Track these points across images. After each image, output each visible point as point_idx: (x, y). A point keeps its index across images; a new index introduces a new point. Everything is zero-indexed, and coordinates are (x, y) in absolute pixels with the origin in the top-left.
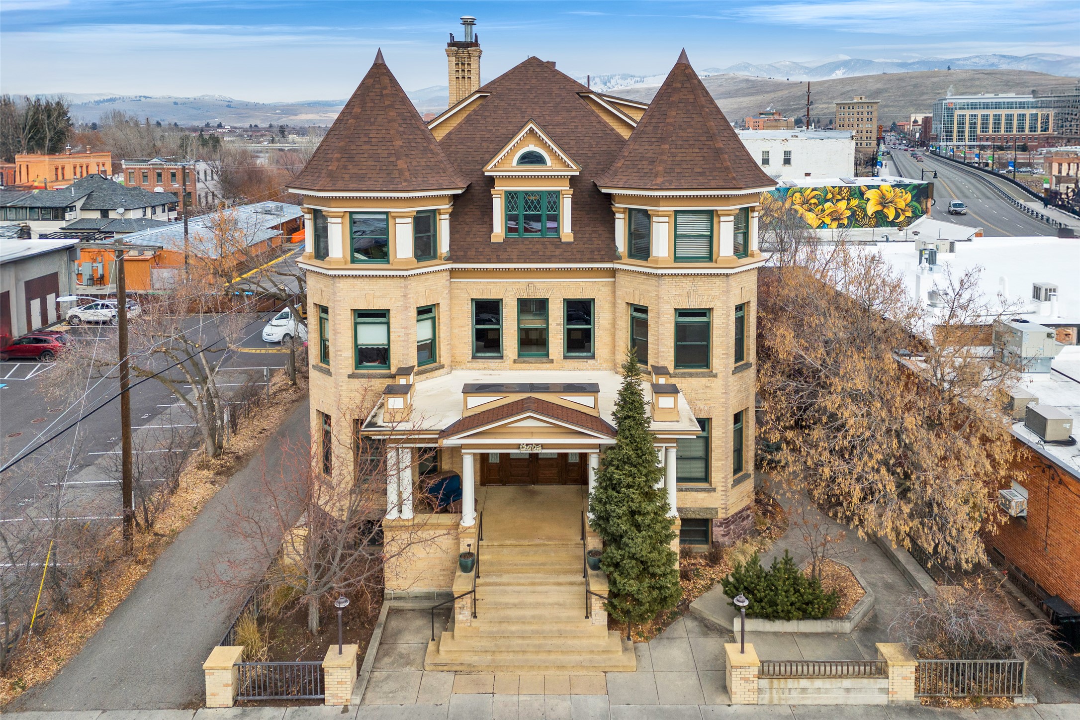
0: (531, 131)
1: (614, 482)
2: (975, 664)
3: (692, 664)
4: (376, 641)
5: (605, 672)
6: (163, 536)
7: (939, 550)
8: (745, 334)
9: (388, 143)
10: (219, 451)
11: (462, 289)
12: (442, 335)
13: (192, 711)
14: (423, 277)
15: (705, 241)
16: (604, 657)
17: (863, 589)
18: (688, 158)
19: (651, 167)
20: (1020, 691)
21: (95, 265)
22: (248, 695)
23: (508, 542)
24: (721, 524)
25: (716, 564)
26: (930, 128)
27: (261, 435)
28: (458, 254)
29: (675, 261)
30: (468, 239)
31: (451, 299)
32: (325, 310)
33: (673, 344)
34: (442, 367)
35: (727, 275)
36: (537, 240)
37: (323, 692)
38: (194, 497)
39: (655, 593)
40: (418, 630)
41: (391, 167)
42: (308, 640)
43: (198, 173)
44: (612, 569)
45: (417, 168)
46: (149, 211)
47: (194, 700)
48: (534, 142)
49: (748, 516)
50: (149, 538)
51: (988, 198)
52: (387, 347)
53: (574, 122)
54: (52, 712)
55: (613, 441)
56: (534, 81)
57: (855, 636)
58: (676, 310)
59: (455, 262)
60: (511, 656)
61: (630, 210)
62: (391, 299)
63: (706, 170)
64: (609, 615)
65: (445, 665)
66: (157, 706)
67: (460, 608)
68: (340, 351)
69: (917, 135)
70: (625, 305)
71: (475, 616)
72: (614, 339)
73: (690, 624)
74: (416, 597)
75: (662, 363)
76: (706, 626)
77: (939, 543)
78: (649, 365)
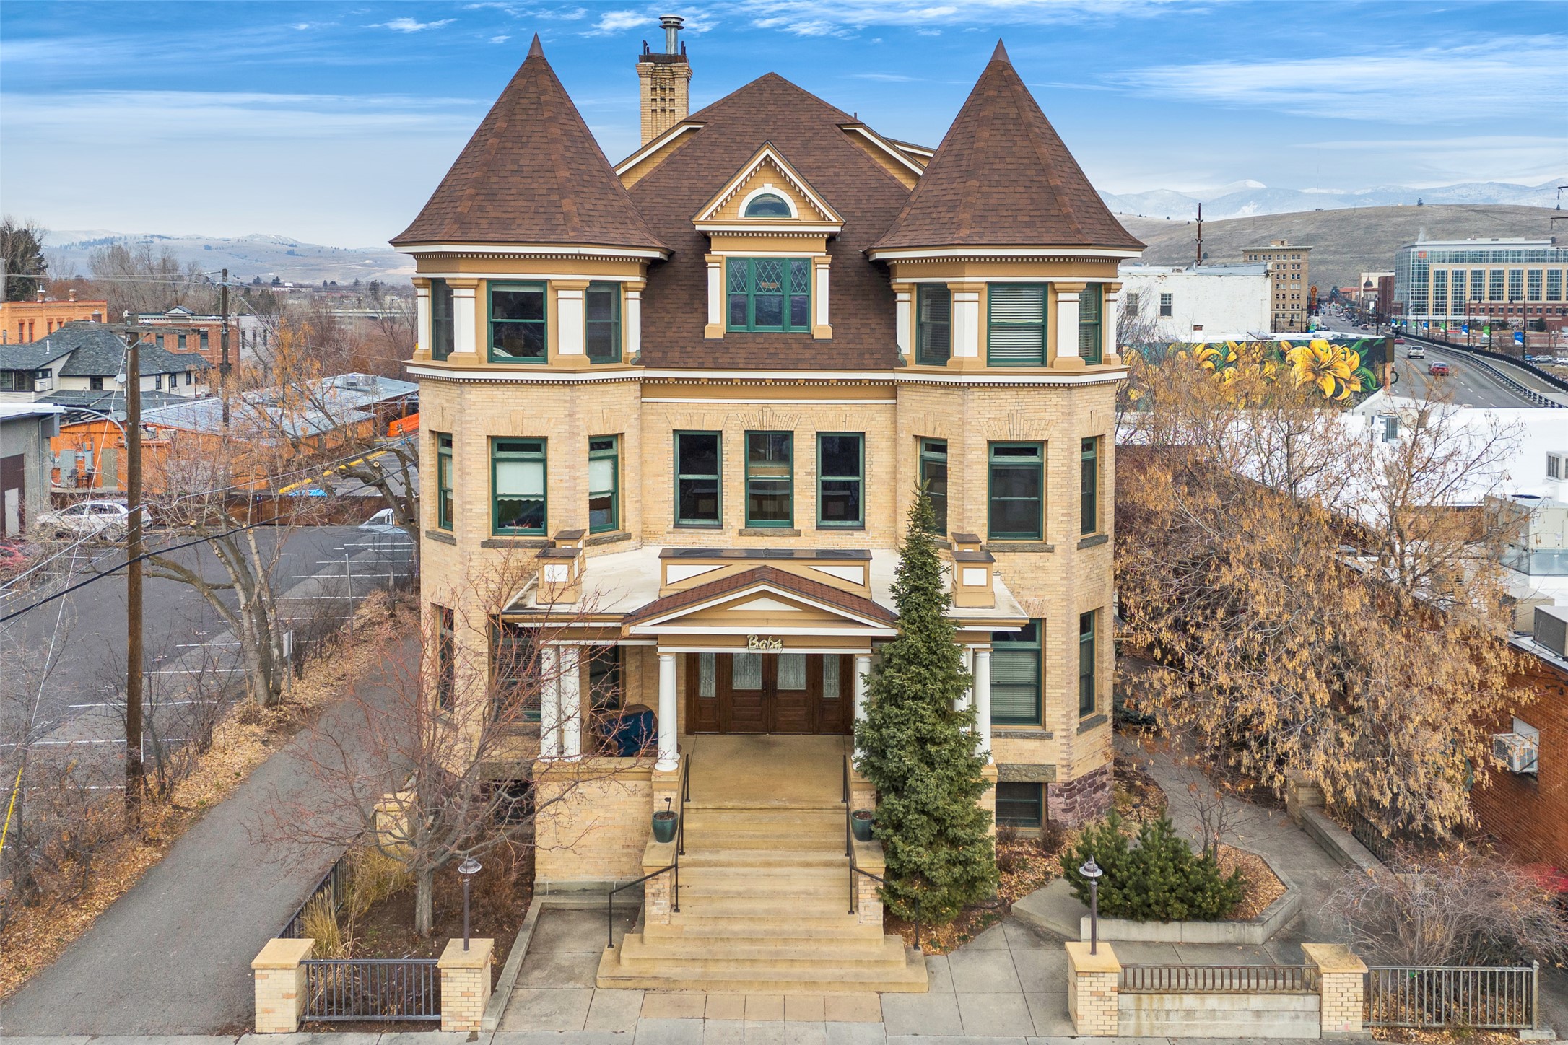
0: (768, 160)
1: (895, 691)
2: (1457, 973)
3: (1015, 983)
4: (520, 948)
5: (879, 993)
6: (186, 809)
7: (1399, 804)
8: (1098, 490)
9: (548, 174)
10: (274, 697)
11: (659, 414)
12: (627, 486)
13: (232, 1038)
14: (600, 388)
15: (1034, 336)
16: (878, 970)
17: (1283, 884)
18: (1009, 201)
19: (951, 215)
20: (1529, 1020)
21: (80, 454)
22: (321, 1013)
23: (729, 804)
24: (1061, 791)
25: (1053, 853)
26: (1391, 293)
27: (340, 683)
28: (653, 355)
29: (989, 365)
30: (669, 334)
31: (642, 429)
32: (446, 440)
33: (985, 499)
34: (628, 537)
35: (1069, 387)
36: (776, 336)
37: (438, 1011)
38: (235, 759)
39: (957, 871)
40: (586, 936)
41: (553, 210)
42: (414, 944)
43: (243, 333)
44: (890, 831)
45: (591, 213)
46: (166, 380)
47: (236, 1024)
48: (772, 180)
49: (1104, 785)
50: (166, 811)
51: (1483, 387)
52: (542, 500)
53: (835, 167)
54: (13, 1038)
55: (892, 632)
56: (771, 108)
57: (1269, 948)
58: (990, 443)
59: (648, 367)
60: (732, 968)
61: (920, 285)
62: (549, 420)
63: (1035, 219)
64: (887, 909)
65: (629, 979)
66: (178, 1031)
67: (653, 894)
68: (469, 503)
69: (1372, 305)
70: (911, 439)
71: (676, 908)
72: (895, 499)
73: (1012, 931)
74: (585, 890)
75: (968, 529)
76: (1038, 935)
77: (1398, 794)
78: (948, 533)
